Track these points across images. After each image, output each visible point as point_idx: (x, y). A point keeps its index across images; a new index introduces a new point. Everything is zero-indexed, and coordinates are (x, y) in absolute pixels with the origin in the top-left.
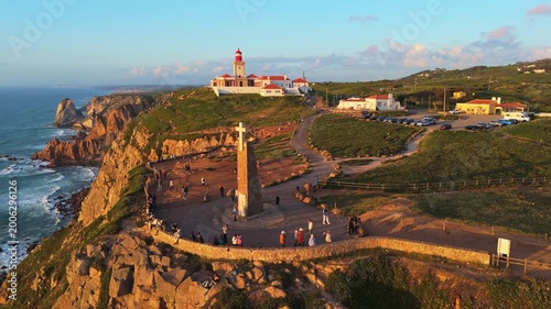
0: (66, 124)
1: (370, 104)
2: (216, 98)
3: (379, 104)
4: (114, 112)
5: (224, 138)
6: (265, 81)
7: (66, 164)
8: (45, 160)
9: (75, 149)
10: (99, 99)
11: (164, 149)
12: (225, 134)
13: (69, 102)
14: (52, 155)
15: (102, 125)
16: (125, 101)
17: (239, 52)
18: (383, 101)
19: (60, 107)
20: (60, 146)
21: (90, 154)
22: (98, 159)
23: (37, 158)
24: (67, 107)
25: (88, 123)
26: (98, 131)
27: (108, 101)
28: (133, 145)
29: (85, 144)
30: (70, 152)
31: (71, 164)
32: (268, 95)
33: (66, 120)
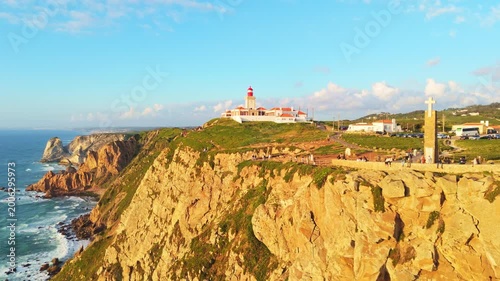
0: (54, 159)
1: (378, 127)
2: (240, 125)
3: (385, 127)
4: (105, 147)
5: (271, 150)
6: (278, 112)
7: (59, 195)
8: (40, 191)
9: (69, 181)
10: (83, 138)
11: (216, 162)
12: (271, 148)
13: (57, 140)
14: (47, 187)
15: (93, 159)
16: (109, 139)
17: (251, 89)
18: (388, 125)
19: (49, 144)
20: (55, 179)
21: (82, 186)
22: (89, 190)
23: (32, 190)
24: (55, 144)
25: (75, 159)
26: (90, 165)
27: (92, 140)
28: (177, 162)
29: (77, 176)
30: (63, 184)
31: (65, 195)
32: (284, 122)
33: (54, 156)
